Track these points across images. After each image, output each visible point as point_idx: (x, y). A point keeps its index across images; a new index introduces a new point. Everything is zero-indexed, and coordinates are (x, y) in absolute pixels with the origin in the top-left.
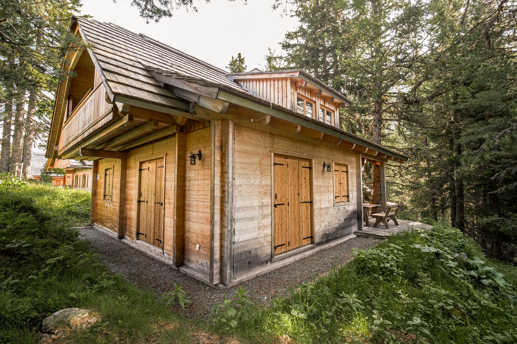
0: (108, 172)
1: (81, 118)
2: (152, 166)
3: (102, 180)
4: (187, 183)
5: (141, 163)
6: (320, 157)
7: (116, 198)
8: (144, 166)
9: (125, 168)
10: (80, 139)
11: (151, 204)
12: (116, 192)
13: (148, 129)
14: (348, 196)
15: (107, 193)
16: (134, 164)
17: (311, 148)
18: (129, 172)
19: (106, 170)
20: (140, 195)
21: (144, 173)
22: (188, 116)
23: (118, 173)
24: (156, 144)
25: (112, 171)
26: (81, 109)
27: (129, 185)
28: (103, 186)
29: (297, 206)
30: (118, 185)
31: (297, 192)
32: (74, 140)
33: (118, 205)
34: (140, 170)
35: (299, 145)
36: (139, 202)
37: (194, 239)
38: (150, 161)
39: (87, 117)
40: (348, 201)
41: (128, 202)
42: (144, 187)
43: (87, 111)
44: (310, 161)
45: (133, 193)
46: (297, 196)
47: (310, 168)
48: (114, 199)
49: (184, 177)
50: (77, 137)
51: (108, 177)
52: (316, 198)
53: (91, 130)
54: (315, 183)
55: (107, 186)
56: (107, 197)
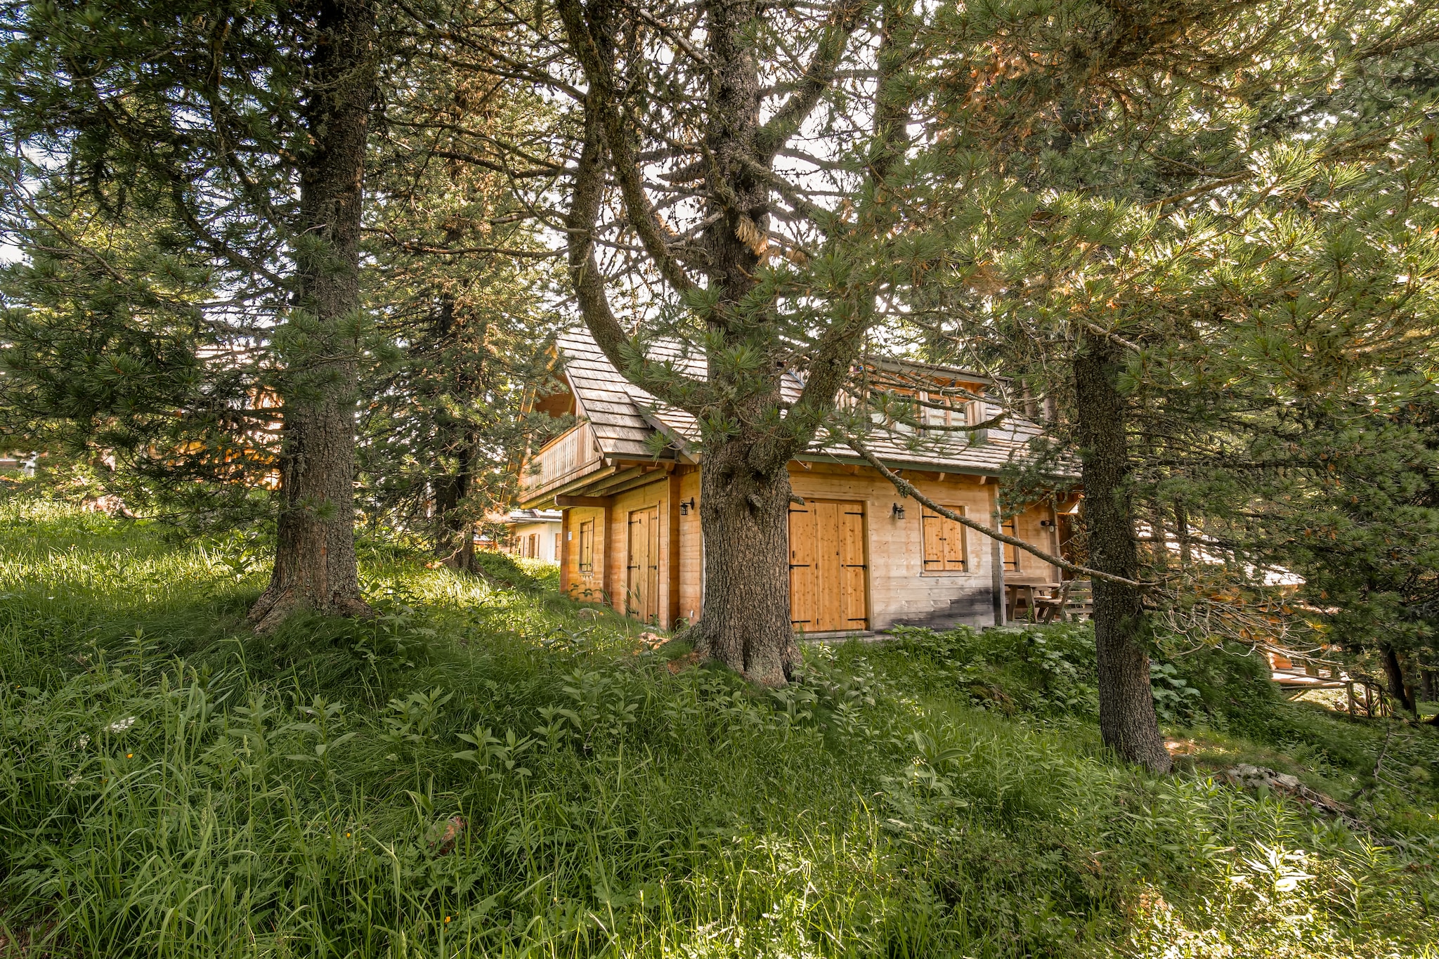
0: (585, 528)
1: (559, 456)
2: (644, 516)
3: (577, 541)
4: (682, 538)
5: (631, 513)
6: (885, 496)
7: (599, 568)
8: (635, 518)
9: (609, 520)
10: (557, 484)
11: (644, 569)
12: (599, 557)
13: (635, 474)
14: (964, 562)
15: (584, 561)
16: (621, 513)
17: (864, 483)
18: (615, 526)
19: (582, 524)
20: (630, 558)
21: (636, 527)
22: (674, 462)
23: (601, 529)
24: (647, 488)
25: (591, 525)
26: (559, 445)
27: (617, 545)
28: (578, 550)
29: (834, 572)
30: (602, 547)
31: (834, 552)
32: (548, 484)
33: (601, 576)
34: (630, 523)
35: (836, 482)
36: (629, 568)
37: (688, 606)
38: (641, 510)
39: (568, 458)
40: (966, 570)
41: (615, 570)
42: (636, 547)
43: (568, 450)
44: (863, 503)
45: (621, 556)
46: (834, 556)
47: (863, 515)
48: (596, 568)
49: (678, 531)
50: (553, 482)
51: (585, 535)
52: (875, 560)
53: (574, 476)
54: (873, 537)
55: (585, 550)
56: (584, 568)
